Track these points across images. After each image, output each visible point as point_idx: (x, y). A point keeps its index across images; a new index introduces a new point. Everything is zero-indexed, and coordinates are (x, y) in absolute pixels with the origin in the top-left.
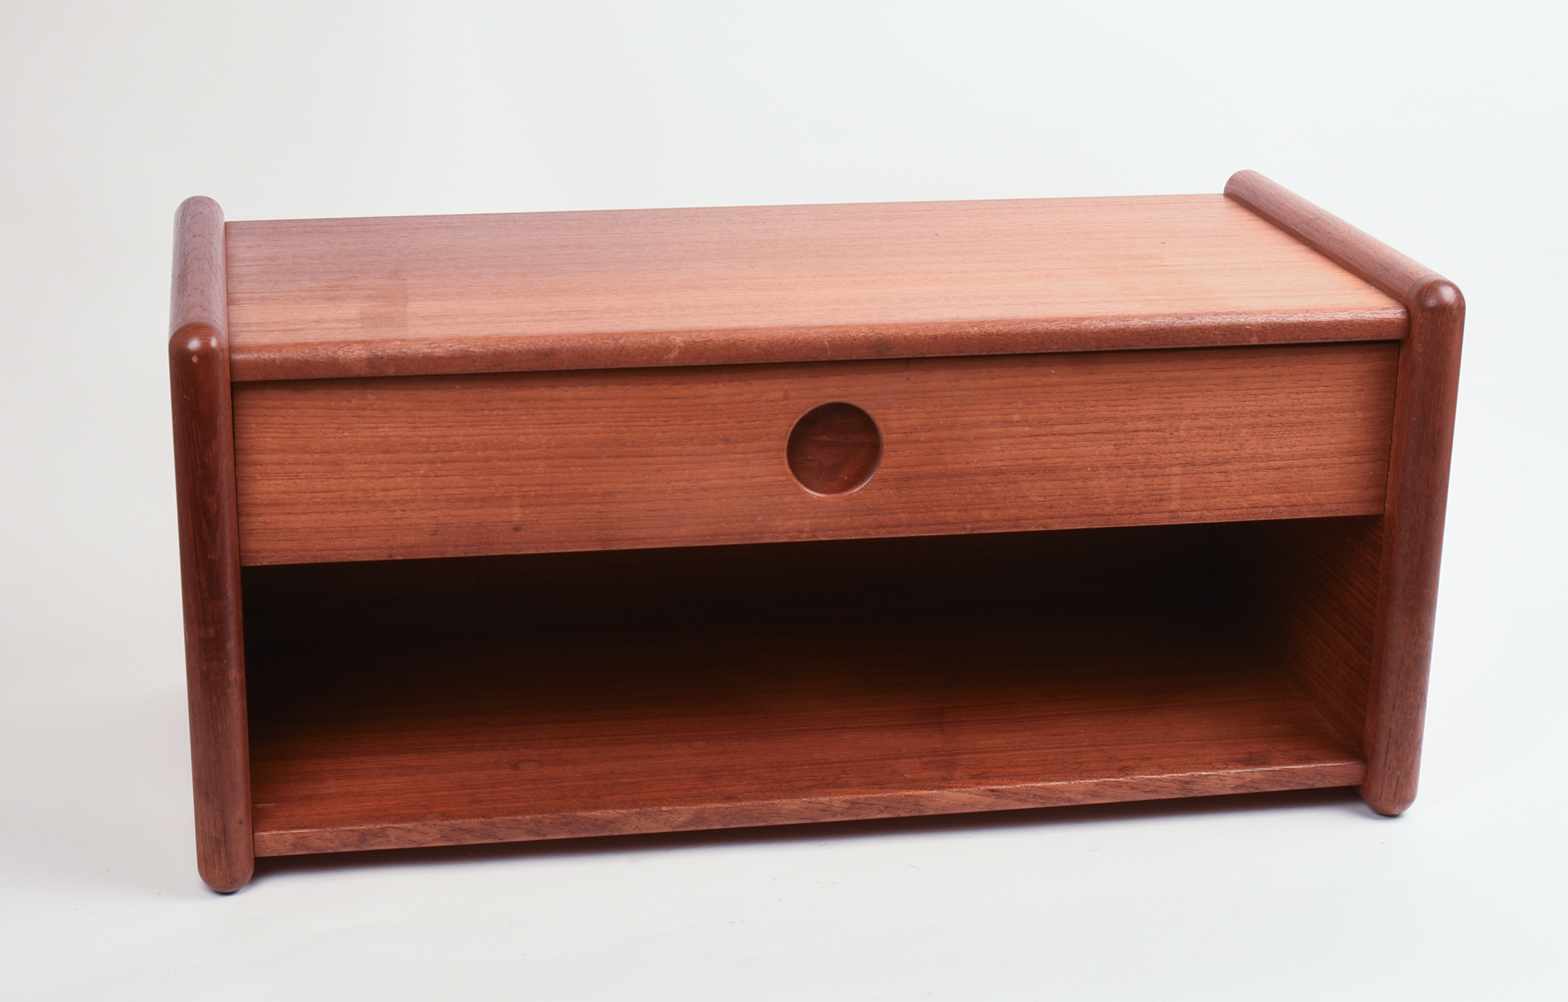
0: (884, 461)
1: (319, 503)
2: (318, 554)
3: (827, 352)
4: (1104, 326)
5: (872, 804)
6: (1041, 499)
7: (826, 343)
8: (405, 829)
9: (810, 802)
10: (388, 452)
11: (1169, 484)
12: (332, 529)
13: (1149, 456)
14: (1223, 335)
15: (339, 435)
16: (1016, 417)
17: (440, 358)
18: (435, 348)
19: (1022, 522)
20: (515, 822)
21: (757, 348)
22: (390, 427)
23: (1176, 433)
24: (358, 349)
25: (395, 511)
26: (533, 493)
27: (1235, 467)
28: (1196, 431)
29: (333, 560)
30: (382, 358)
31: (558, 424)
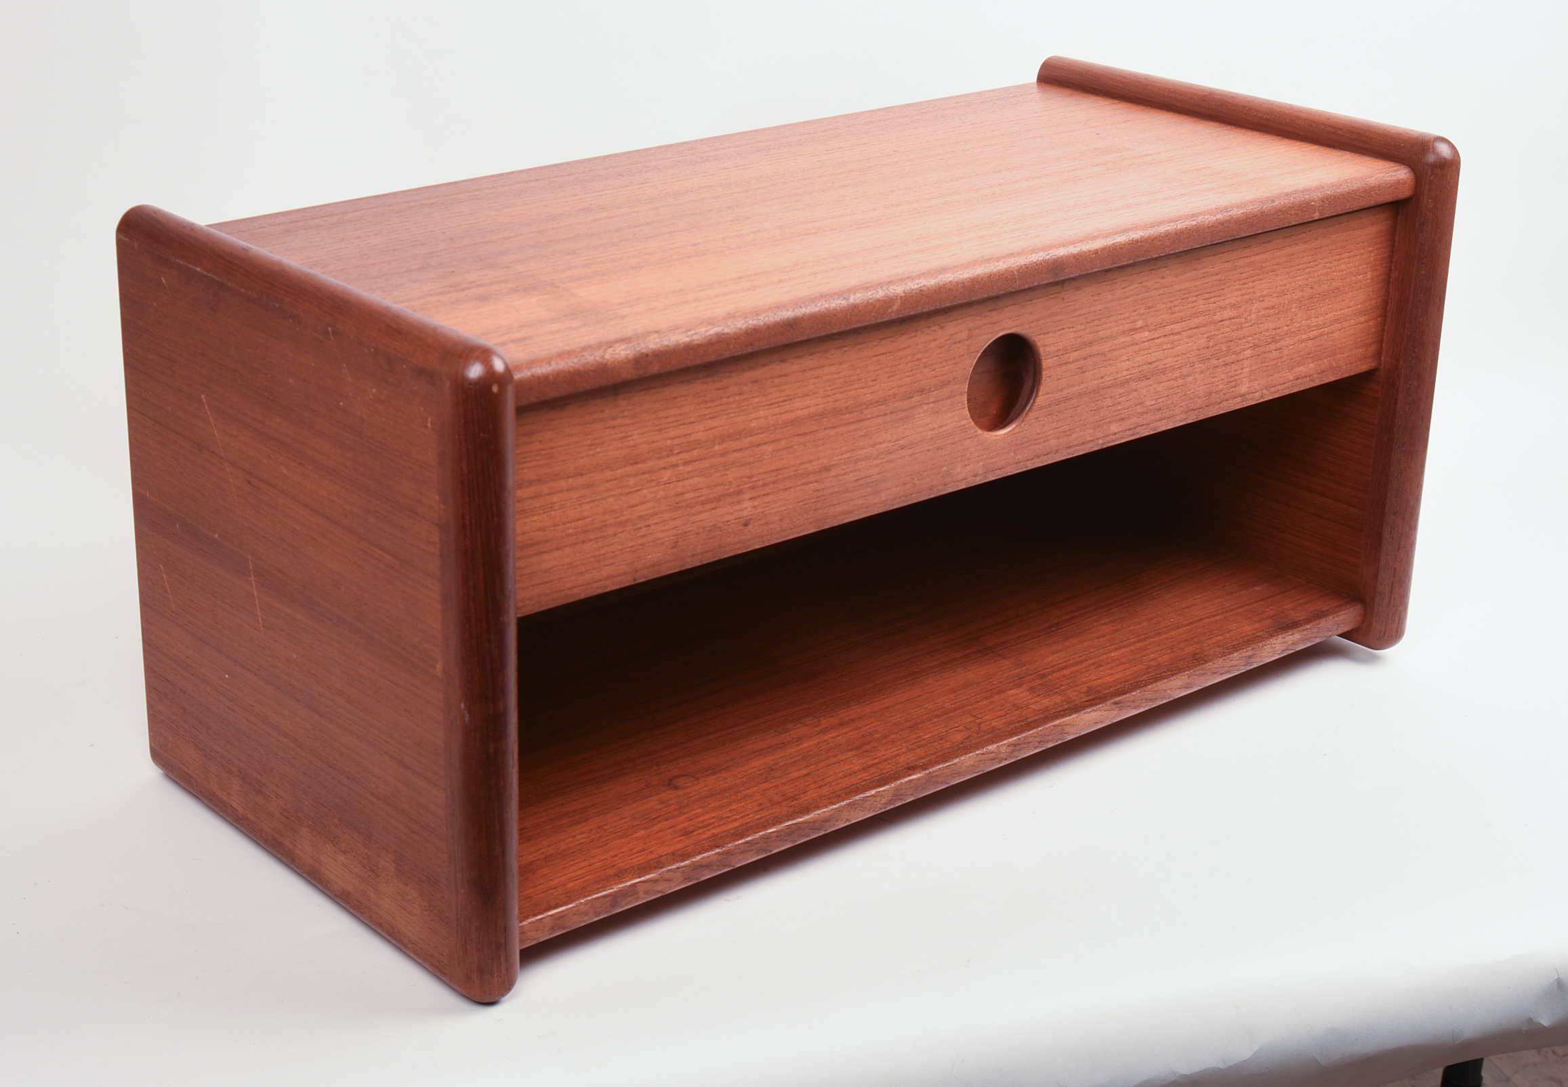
0: (1043, 389)
1: (571, 535)
2: (569, 592)
3: (1016, 282)
4: (1215, 219)
5: (1029, 743)
6: (1153, 403)
7: (1015, 272)
8: (652, 881)
9: (983, 754)
10: (636, 463)
11: (1242, 369)
12: (583, 562)
13: (1230, 343)
14: (1296, 214)
15: (592, 453)
16: (1139, 324)
17: (699, 346)
18: (692, 335)
19: (1138, 430)
20: (747, 845)
21: (962, 287)
22: (638, 434)
23: (1249, 317)
24: (623, 350)
25: (640, 528)
26: (761, 481)
27: (1287, 342)
28: (1263, 312)
29: (583, 596)
30: (647, 355)
31: (784, 401)
